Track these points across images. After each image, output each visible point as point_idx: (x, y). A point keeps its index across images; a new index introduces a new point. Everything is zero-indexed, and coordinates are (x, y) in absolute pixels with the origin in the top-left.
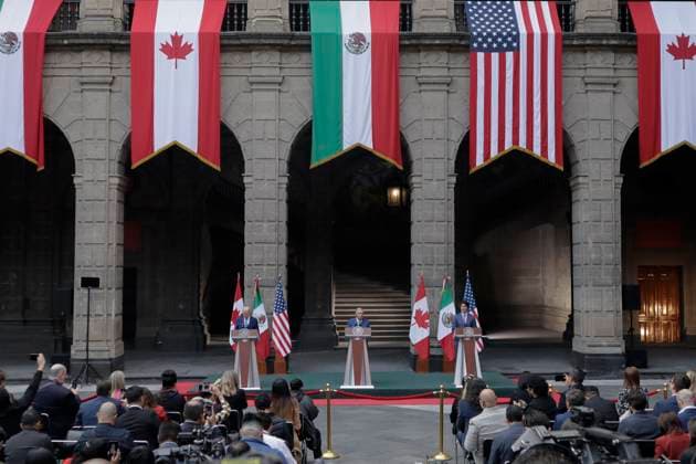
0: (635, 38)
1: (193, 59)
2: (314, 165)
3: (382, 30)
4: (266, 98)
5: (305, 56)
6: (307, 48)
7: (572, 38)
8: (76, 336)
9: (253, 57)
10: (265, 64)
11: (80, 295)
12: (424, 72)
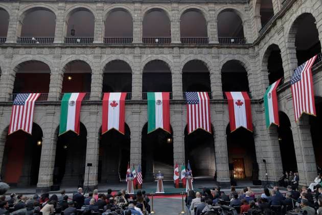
0: (227, 101)
1: (118, 106)
2: (148, 133)
3: (165, 99)
4: (136, 116)
5: (146, 106)
6: (147, 104)
7: (212, 101)
8: (85, 180)
9: (133, 106)
10: (136, 108)
11: (87, 168)
12: (176, 109)
